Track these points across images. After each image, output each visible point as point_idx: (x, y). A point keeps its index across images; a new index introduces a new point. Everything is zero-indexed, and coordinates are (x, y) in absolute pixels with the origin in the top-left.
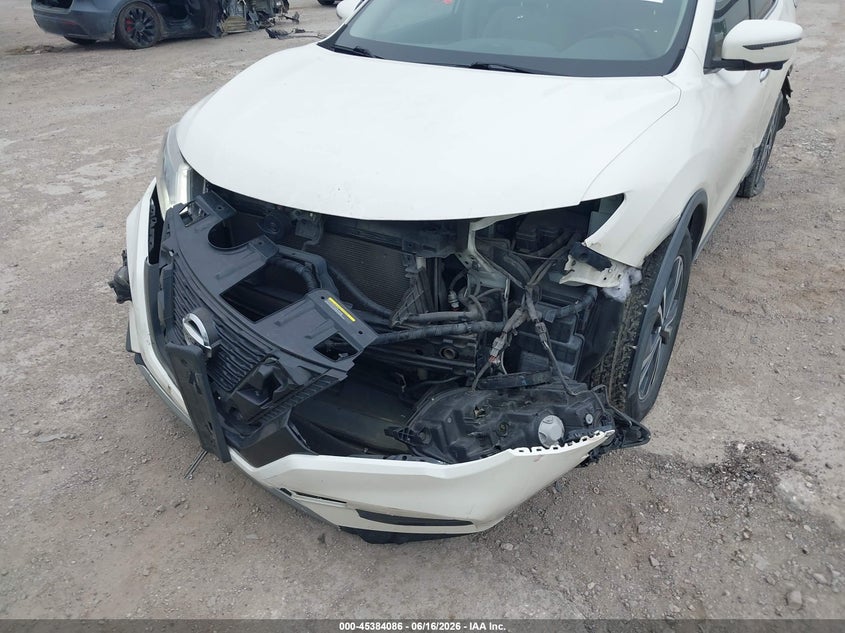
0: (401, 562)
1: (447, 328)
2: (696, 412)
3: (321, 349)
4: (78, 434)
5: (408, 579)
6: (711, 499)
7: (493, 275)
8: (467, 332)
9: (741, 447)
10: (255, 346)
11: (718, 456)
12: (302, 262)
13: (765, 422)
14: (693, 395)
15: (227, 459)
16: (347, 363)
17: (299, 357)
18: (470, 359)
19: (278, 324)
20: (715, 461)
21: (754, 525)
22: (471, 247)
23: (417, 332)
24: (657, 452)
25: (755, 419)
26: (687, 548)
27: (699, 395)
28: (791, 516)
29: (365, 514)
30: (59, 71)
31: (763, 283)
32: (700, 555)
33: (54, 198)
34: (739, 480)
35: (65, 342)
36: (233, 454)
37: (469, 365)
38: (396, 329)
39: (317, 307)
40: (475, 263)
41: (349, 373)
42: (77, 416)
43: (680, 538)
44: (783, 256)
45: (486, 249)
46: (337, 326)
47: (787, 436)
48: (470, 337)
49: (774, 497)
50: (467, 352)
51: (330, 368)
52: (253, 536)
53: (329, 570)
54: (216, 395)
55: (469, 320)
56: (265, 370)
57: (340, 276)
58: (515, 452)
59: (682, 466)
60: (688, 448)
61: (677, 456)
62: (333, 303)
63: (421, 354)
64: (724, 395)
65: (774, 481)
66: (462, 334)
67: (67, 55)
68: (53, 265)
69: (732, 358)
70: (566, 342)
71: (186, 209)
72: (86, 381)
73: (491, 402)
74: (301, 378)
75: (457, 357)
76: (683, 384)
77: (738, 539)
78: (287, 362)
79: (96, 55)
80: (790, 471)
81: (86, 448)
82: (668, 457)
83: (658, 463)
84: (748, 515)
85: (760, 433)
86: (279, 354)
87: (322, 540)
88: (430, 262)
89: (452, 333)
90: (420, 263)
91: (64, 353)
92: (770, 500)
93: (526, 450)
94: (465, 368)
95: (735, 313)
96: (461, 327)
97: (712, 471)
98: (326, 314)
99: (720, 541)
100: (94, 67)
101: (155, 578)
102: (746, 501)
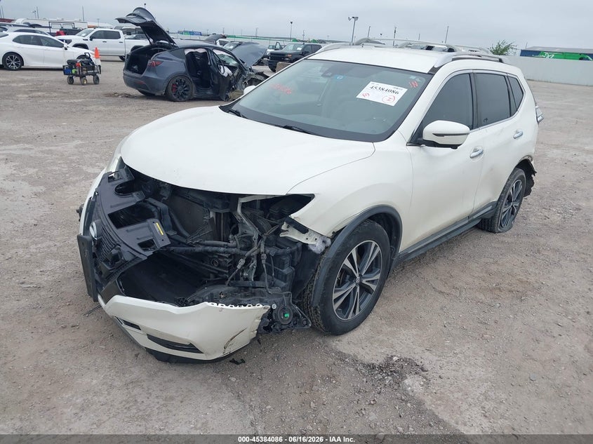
0: (171, 373)
1: (215, 249)
2: (381, 337)
3: (141, 245)
4: (42, 286)
5: (171, 381)
6: (363, 381)
7: (251, 228)
8: (224, 253)
9: (395, 359)
10: (114, 240)
11: (379, 360)
12: (156, 207)
13: (418, 350)
14: (386, 329)
15: (96, 300)
16: (150, 253)
17: (129, 247)
18: (225, 268)
19: (127, 231)
20: (375, 362)
21: (380, 399)
22: (239, 210)
23: (199, 249)
24: (344, 352)
25: (414, 347)
26: (335, 402)
27: (389, 329)
28: (403, 398)
29: (151, 338)
30: (127, 109)
31: (470, 280)
32: (340, 407)
33: (89, 174)
34: (384, 374)
35: (58, 244)
36: (99, 297)
37: (225, 271)
38: (189, 245)
39: (149, 226)
40: (242, 220)
41: (148, 257)
42: (46, 279)
43: (333, 397)
44: (494, 268)
45: (248, 213)
46: (153, 236)
47: (427, 359)
48: (226, 255)
49: (399, 386)
50: (223, 264)
51: (140, 254)
52: (104, 347)
53: (132, 369)
54: (96, 265)
55: (228, 247)
56: (114, 252)
57: (174, 217)
58: (210, 304)
59: (355, 361)
60: (363, 353)
61: (355, 356)
62: (157, 225)
63: (203, 262)
64: (404, 332)
65: (403, 378)
66: (222, 253)
67: (136, 100)
68: (71, 207)
69: (423, 314)
70: (283, 269)
71: (113, 175)
72: (59, 263)
73: (231, 292)
74: (127, 257)
75: (219, 266)
76: (384, 322)
77: (367, 403)
78: (124, 248)
79: (151, 102)
80: (416, 376)
81: (42, 293)
82: (349, 355)
83: (342, 357)
84: (379, 393)
85: (413, 355)
86: (122, 245)
87: (137, 356)
88: (217, 214)
89: (217, 252)
90: (212, 215)
91: (54, 249)
92: (396, 387)
93: (215, 304)
94: (223, 273)
95: (441, 292)
96: (222, 249)
97: (371, 367)
98: (151, 229)
99: (355, 402)
100: (148, 109)
101: (45, 355)
102: (383, 386)
